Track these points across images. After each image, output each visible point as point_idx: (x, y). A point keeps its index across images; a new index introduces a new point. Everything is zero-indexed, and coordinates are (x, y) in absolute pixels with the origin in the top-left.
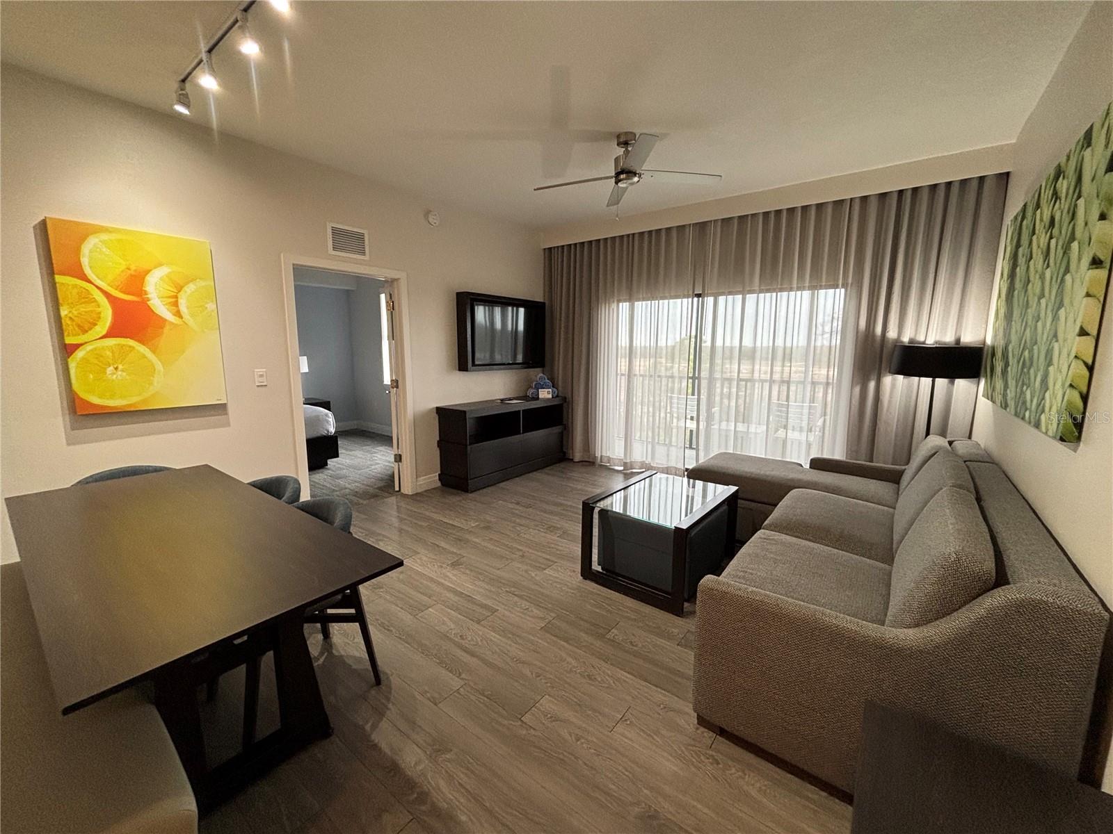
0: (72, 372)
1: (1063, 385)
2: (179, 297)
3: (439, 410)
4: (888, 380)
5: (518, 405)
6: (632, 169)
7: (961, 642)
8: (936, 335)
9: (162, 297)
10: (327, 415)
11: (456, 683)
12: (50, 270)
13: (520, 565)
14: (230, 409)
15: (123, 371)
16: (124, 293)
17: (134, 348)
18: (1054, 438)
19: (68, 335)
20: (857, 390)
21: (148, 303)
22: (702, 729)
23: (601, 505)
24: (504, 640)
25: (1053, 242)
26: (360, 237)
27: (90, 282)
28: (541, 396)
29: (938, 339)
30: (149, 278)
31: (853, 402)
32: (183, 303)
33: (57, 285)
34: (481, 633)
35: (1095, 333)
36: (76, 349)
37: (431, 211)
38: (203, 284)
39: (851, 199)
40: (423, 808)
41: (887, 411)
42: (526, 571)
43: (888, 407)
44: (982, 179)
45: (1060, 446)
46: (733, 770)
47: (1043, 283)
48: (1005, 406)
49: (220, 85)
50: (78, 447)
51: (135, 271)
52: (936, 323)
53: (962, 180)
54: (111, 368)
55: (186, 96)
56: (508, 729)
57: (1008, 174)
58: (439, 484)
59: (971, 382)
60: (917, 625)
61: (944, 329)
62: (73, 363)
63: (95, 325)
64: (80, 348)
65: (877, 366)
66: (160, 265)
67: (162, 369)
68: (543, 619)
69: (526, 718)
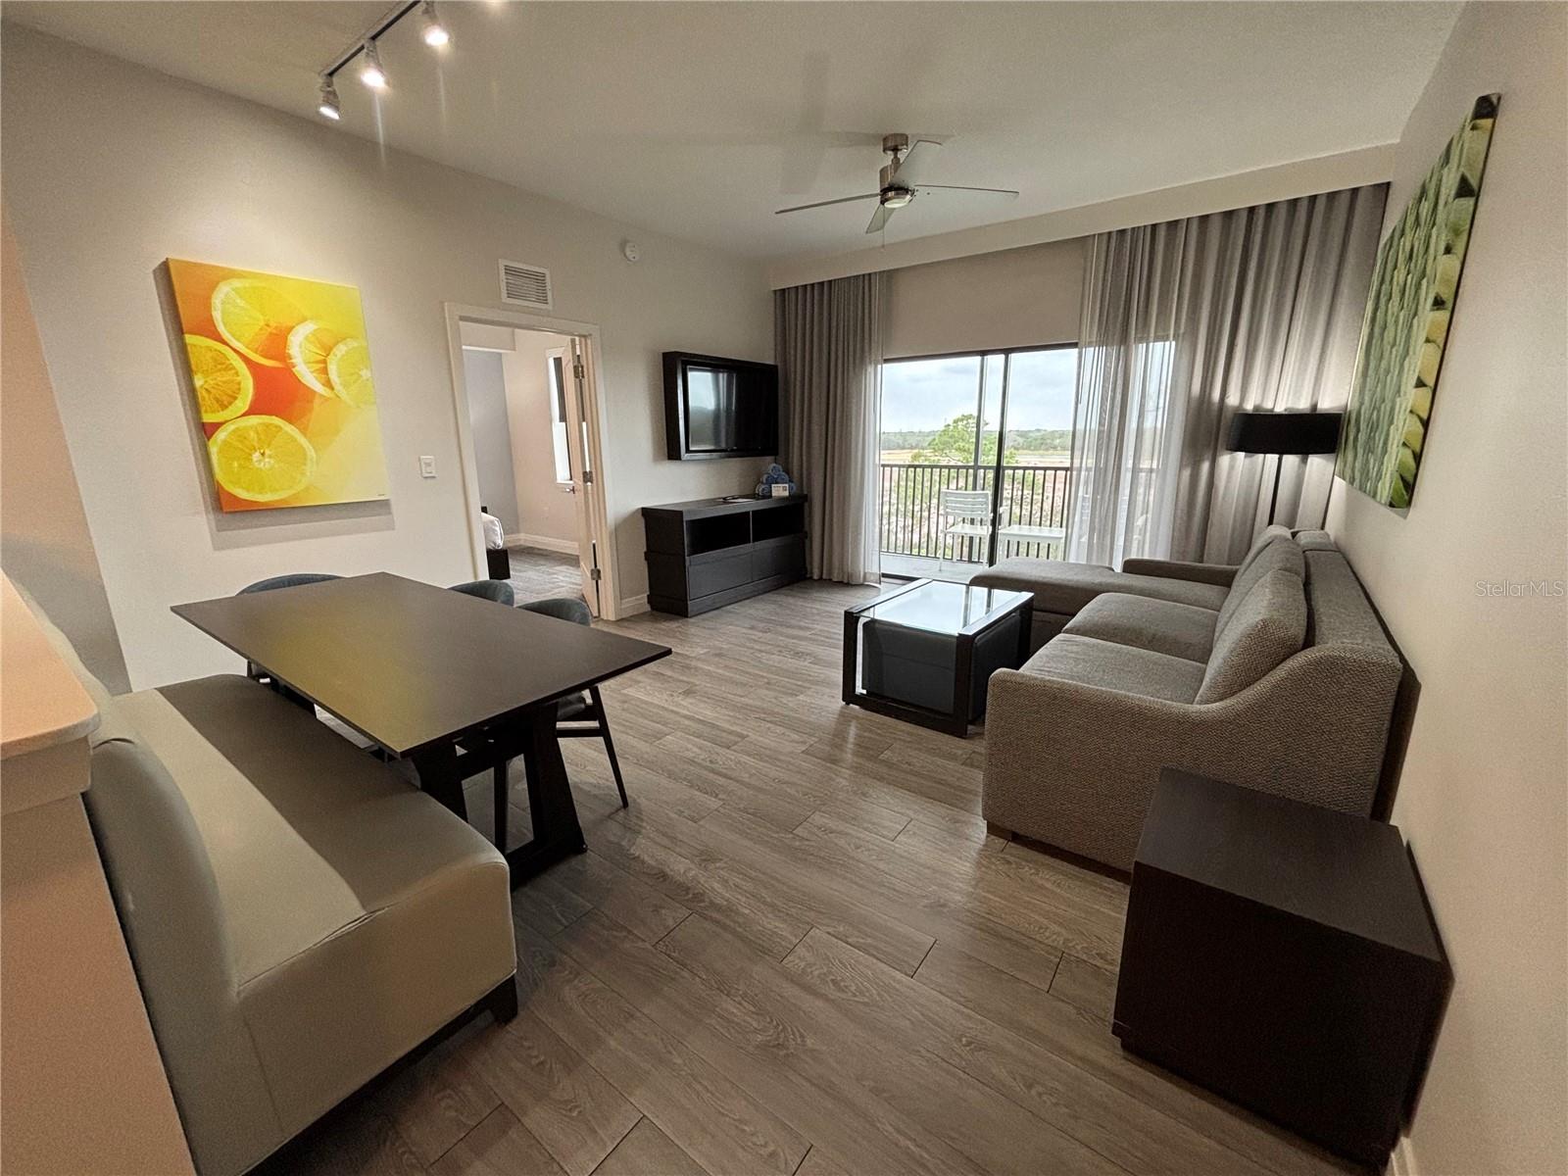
0: (214, 458)
1: (1399, 442)
2: (328, 361)
3: (646, 512)
4: (1225, 460)
5: (747, 505)
6: (902, 185)
7: (1260, 708)
8: (1288, 400)
9: (309, 363)
10: (492, 522)
11: (713, 803)
12: (177, 328)
13: (767, 692)
14: (394, 508)
15: (270, 457)
16: (265, 356)
17: (281, 428)
18: (1385, 504)
19: (206, 412)
20: (1187, 473)
21: (294, 370)
22: (993, 837)
23: (870, 614)
24: (761, 763)
25: (1410, 277)
26: (539, 279)
27: (225, 343)
28: (775, 493)
29: (1290, 405)
30: (292, 338)
31: (1182, 487)
32: (332, 368)
33: (189, 348)
34: (733, 757)
35: (1431, 383)
36: (218, 428)
37: (628, 241)
38: (356, 345)
39: (1188, 219)
40: (702, 904)
41: (1223, 498)
42: (776, 698)
43: (1225, 495)
44: (1355, 191)
45: (1388, 511)
46: (1027, 869)
47: (1396, 330)
48: (1352, 482)
49: (388, 83)
50: (224, 553)
51: (276, 328)
52: (1288, 383)
53: (1329, 193)
54: (257, 454)
55: (334, 93)
56: (781, 841)
57: (1388, 184)
58: (648, 608)
59: (1328, 460)
60: (1221, 700)
61: (1297, 393)
62: (214, 447)
63: (235, 398)
64: (222, 427)
65: (1213, 443)
66: (304, 320)
67: (314, 455)
68: (804, 743)
69: (799, 831)
